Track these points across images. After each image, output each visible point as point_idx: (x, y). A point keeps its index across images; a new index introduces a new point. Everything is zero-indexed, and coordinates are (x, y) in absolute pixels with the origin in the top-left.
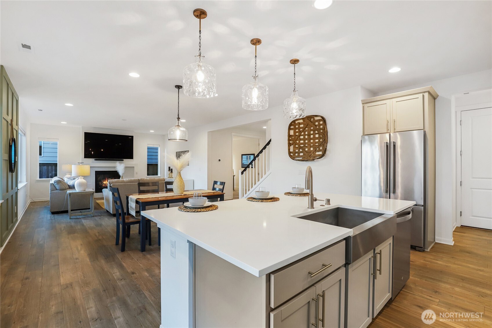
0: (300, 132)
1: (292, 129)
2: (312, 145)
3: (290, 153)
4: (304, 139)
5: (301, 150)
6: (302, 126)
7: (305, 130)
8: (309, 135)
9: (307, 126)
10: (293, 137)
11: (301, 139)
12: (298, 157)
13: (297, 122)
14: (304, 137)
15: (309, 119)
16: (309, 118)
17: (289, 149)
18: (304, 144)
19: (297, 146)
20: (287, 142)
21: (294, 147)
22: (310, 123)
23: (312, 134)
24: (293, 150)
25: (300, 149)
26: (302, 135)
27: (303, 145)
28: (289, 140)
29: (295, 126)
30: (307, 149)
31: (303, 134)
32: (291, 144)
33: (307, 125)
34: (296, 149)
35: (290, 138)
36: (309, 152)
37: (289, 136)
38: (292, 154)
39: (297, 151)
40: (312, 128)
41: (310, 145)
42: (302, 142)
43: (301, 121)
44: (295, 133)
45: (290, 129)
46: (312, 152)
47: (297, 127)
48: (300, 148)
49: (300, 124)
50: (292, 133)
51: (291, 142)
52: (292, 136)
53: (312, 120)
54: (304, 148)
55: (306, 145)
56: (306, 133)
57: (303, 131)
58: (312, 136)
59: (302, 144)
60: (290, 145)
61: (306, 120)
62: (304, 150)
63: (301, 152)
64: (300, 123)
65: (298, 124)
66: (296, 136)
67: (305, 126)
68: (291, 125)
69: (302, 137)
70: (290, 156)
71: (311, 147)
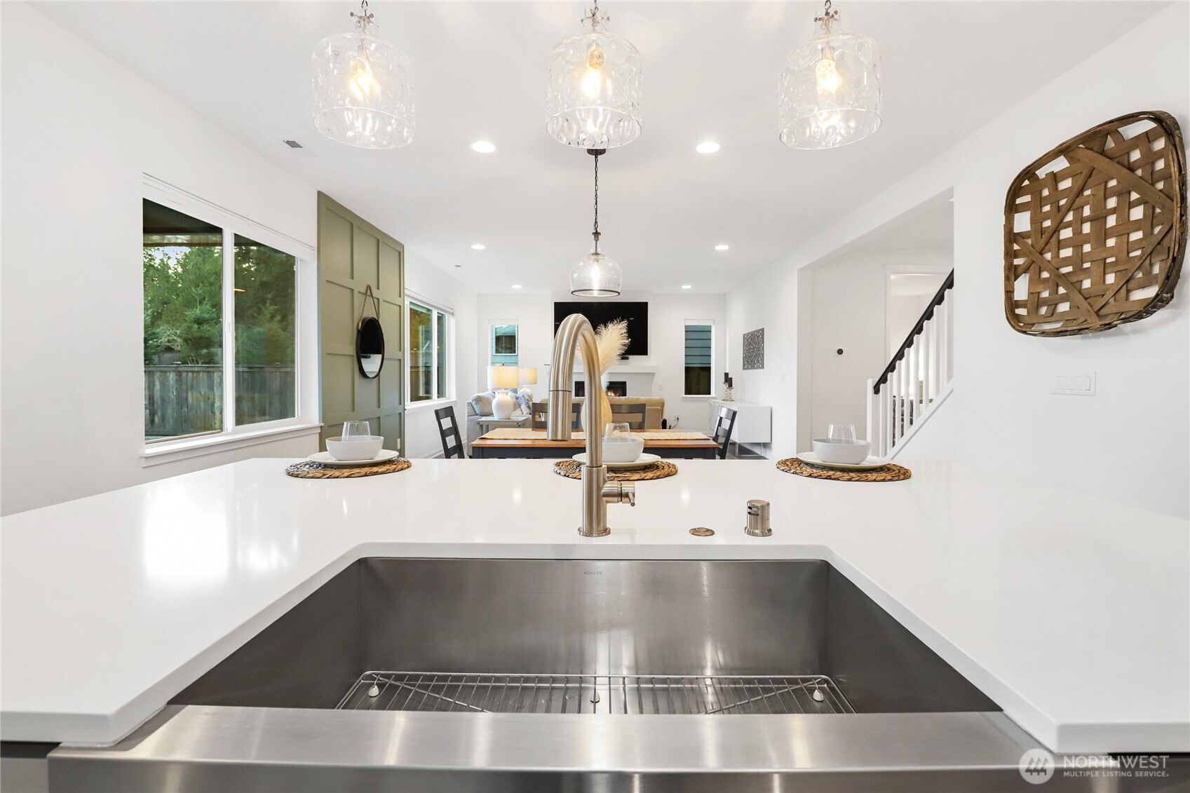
0: (1059, 212)
1: (1024, 208)
2: (1113, 259)
3: (1012, 305)
4: (1077, 243)
5: (1062, 290)
6: (1066, 184)
7: (1079, 202)
8: (1099, 218)
9: (1086, 178)
10: (1029, 241)
11: (1061, 245)
12: (1048, 319)
13: (1041, 173)
14: (1078, 232)
15: (1096, 146)
16: (1096, 138)
17: (1009, 293)
18: (1079, 259)
19: (1045, 275)
20: (1002, 263)
21: (1035, 281)
22: (1102, 163)
23: (1114, 211)
24: (1030, 294)
25: (1057, 286)
26: (1069, 225)
27: (1070, 269)
28: (1010, 254)
29: (1036, 193)
30: (1087, 284)
31: (1070, 217)
32: (1020, 270)
33: (1090, 176)
34: (1041, 286)
35: (1016, 247)
36: (1100, 291)
37: (1011, 237)
38: (1021, 311)
39: (1045, 294)
40: (1113, 183)
41: (1105, 259)
42: (1066, 253)
43: (1061, 164)
44: (1036, 221)
45: (1011, 208)
46: (1110, 293)
47: (1046, 192)
48: (1058, 279)
49: (1055, 178)
50: (1023, 222)
51: (1018, 261)
52: (1023, 236)
53: (1110, 143)
54: (1074, 279)
55: (1087, 265)
56: (1087, 211)
57: (1071, 206)
58: (1111, 221)
59: (1066, 262)
60: (1012, 273)
61: (1083, 153)
62: (1075, 286)
63: (1064, 298)
64: (1058, 175)
65: (1050, 182)
66: (1042, 231)
67: (1080, 180)
68: (1015, 190)
69: (1066, 234)
70: (1013, 319)
71: (1105, 268)
